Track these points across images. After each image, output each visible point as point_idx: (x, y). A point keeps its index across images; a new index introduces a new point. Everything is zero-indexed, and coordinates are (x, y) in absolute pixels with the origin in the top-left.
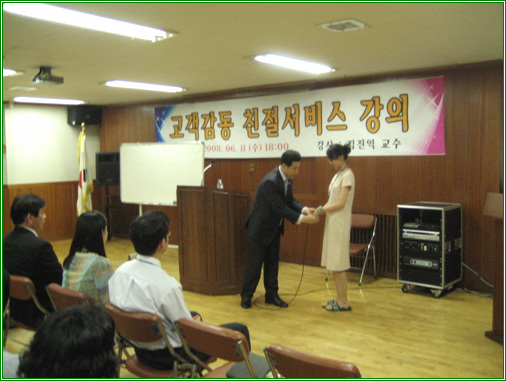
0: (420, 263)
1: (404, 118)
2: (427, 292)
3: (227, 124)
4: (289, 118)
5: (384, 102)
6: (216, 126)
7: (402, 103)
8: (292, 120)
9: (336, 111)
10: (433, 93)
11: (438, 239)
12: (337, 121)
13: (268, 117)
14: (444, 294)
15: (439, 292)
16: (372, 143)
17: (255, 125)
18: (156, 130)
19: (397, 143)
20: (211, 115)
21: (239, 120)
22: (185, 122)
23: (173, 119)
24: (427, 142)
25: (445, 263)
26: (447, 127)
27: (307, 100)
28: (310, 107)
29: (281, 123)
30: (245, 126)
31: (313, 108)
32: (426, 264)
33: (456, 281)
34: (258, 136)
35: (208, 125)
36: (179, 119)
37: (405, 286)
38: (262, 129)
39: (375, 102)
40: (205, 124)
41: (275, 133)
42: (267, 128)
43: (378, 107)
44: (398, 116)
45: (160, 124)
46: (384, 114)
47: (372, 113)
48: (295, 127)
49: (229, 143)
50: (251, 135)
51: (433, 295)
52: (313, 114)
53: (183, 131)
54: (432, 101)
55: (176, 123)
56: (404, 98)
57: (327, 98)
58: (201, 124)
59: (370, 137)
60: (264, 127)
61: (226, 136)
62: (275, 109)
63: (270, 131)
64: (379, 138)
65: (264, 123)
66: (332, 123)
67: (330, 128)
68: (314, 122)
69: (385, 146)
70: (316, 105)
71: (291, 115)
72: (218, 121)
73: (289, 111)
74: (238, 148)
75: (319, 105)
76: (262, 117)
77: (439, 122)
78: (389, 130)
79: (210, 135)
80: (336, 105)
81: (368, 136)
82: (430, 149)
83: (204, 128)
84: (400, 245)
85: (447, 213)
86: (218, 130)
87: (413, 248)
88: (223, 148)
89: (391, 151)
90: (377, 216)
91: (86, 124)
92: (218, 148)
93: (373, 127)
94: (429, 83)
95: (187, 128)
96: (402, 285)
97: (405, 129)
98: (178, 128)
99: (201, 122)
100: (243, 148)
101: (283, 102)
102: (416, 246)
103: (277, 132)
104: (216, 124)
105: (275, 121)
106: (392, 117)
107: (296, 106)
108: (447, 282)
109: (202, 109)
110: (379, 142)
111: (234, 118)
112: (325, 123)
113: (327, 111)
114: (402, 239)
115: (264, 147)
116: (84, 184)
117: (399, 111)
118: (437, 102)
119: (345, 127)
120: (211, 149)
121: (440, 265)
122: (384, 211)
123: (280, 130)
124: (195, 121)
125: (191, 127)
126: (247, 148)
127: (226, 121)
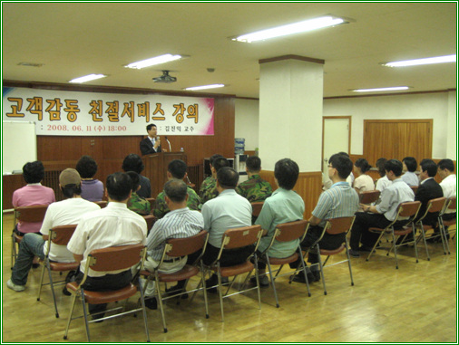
1: (196, 116)
3: (73, 110)
4: (126, 110)
5: (186, 107)
6: (62, 111)
7: (195, 109)
8: (129, 111)
9: (158, 109)
10: (210, 106)
12: (159, 115)
13: (111, 108)
16: (179, 128)
17: (99, 112)
19: (192, 129)
20: (56, 101)
21: (85, 108)
22: (26, 104)
23: (10, 99)
24: (207, 129)
26: (215, 122)
27: (139, 99)
28: (141, 105)
29: (120, 113)
30: (91, 113)
34: (101, 120)
35: (54, 109)
36: (19, 100)
38: (105, 116)
39: (181, 106)
40: (50, 107)
41: (116, 119)
42: (110, 115)
43: (183, 109)
46: (186, 113)
47: (179, 112)
48: (131, 116)
49: (75, 124)
50: (95, 120)
52: (144, 109)
53: (23, 111)
54: (209, 110)
55: (16, 104)
56: (196, 106)
57: (153, 100)
58: (45, 108)
60: (107, 114)
61: (72, 119)
62: (116, 103)
63: (111, 117)
64: (183, 126)
65: (107, 112)
66: (156, 115)
67: (155, 119)
68: (144, 114)
69: (186, 130)
70: (145, 104)
71: (128, 108)
72: (64, 106)
73: (127, 105)
74: (84, 127)
75: (147, 104)
76: (105, 107)
77: (212, 119)
78: (188, 122)
79: (55, 116)
80: (158, 105)
81: (178, 125)
82: (208, 132)
83: (49, 111)
86: (64, 114)
88: (69, 128)
89: (189, 133)
92: (65, 128)
93: (180, 120)
94: (208, 100)
95: (29, 109)
97: (196, 122)
98: (17, 108)
99: (45, 106)
100: (89, 128)
101: (122, 99)
103: (118, 118)
104: (62, 108)
105: (116, 111)
106: (190, 115)
107: (132, 103)
109: (47, 95)
110: (183, 129)
111: (80, 106)
112: (151, 115)
113: (152, 108)
115: (107, 128)
117: (193, 113)
118: (211, 110)
119: (164, 119)
120: (57, 128)
123: (120, 118)
124: (37, 104)
125: (33, 108)
126: (92, 128)
127: (72, 107)
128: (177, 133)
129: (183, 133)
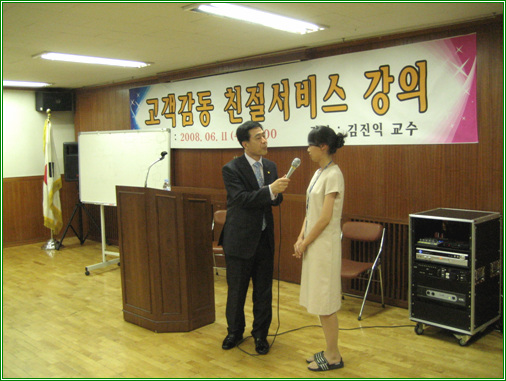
0: (439, 295)
1: (421, 94)
2: (448, 336)
3: (206, 107)
4: (277, 98)
5: (395, 72)
6: (194, 111)
7: (418, 73)
8: (281, 100)
9: (334, 87)
10: (462, 58)
11: (465, 263)
12: (335, 100)
13: (253, 97)
14: (473, 340)
15: (467, 338)
16: (378, 128)
17: (237, 107)
18: (131, 115)
19: (412, 127)
20: (188, 96)
21: (219, 101)
22: (161, 105)
23: (149, 102)
24: (453, 126)
25: (476, 298)
26: (481, 105)
27: (297, 73)
28: (301, 83)
29: (267, 105)
30: (227, 110)
31: (306, 83)
32: (448, 297)
33: (491, 321)
35: (186, 110)
36: (154, 101)
37: (419, 325)
38: (245, 112)
40: (182, 107)
41: (261, 118)
42: (252, 111)
43: (387, 79)
44: (413, 91)
45: (134, 108)
46: (395, 88)
47: (379, 89)
48: (284, 108)
49: (208, 130)
50: (233, 121)
51: (458, 342)
52: (306, 91)
53: (159, 116)
54: (460, 69)
55: (152, 107)
56: (422, 65)
57: (322, 69)
58: (178, 108)
59: (377, 119)
60: (248, 109)
61: (205, 123)
62: (260, 86)
63: (254, 114)
64: (388, 122)
65: (248, 105)
66: (328, 103)
67: (327, 109)
68: (306, 102)
69: (396, 132)
70: (308, 80)
71: (280, 93)
72: (197, 104)
73: (276, 87)
74: (218, 136)
75: (312, 79)
76: (245, 97)
77: (470, 98)
78: (403, 111)
79: (188, 123)
80: (334, 78)
81: (375, 119)
82: (457, 135)
83: (181, 113)
84: (413, 269)
85: (479, 226)
86: (196, 114)
87: (431, 275)
88: (202, 137)
89: (405, 139)
90: (386, 226)
91: (52, 110)
92: (196, 137)
93: (381, 108)
94: (456, 43)
95: (164, 114)
96: (415, 324)
97: (423, 109)
98: (153, 113)
99: (178, 105)
100: (224, 137)
101: (270, 77)
102: (434, 272)
103: (262, 116)
104: (194, 106)
105: (261, 103)
106: (405, 92)
107: (285, 82)
108: (478, 324)
109: (179, 88)
110: (388, 128)
111: (214, 99)
112: (320, 103)
113: (322, 87)
114: (416, 261)
116: (50, 180)
117: (415, 84)
118: (467, 70)
119: (344, 108)
120: (189, 137)
121: (468, 301)
122: (395, 220)
123: (267, 115)
124: (171, 104)
125: (167, 112)
126: (229, 136)
127: (205, 103)
128: (373, 140)
129: (388, 139)
